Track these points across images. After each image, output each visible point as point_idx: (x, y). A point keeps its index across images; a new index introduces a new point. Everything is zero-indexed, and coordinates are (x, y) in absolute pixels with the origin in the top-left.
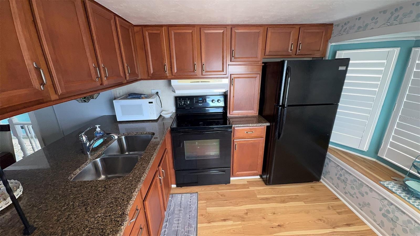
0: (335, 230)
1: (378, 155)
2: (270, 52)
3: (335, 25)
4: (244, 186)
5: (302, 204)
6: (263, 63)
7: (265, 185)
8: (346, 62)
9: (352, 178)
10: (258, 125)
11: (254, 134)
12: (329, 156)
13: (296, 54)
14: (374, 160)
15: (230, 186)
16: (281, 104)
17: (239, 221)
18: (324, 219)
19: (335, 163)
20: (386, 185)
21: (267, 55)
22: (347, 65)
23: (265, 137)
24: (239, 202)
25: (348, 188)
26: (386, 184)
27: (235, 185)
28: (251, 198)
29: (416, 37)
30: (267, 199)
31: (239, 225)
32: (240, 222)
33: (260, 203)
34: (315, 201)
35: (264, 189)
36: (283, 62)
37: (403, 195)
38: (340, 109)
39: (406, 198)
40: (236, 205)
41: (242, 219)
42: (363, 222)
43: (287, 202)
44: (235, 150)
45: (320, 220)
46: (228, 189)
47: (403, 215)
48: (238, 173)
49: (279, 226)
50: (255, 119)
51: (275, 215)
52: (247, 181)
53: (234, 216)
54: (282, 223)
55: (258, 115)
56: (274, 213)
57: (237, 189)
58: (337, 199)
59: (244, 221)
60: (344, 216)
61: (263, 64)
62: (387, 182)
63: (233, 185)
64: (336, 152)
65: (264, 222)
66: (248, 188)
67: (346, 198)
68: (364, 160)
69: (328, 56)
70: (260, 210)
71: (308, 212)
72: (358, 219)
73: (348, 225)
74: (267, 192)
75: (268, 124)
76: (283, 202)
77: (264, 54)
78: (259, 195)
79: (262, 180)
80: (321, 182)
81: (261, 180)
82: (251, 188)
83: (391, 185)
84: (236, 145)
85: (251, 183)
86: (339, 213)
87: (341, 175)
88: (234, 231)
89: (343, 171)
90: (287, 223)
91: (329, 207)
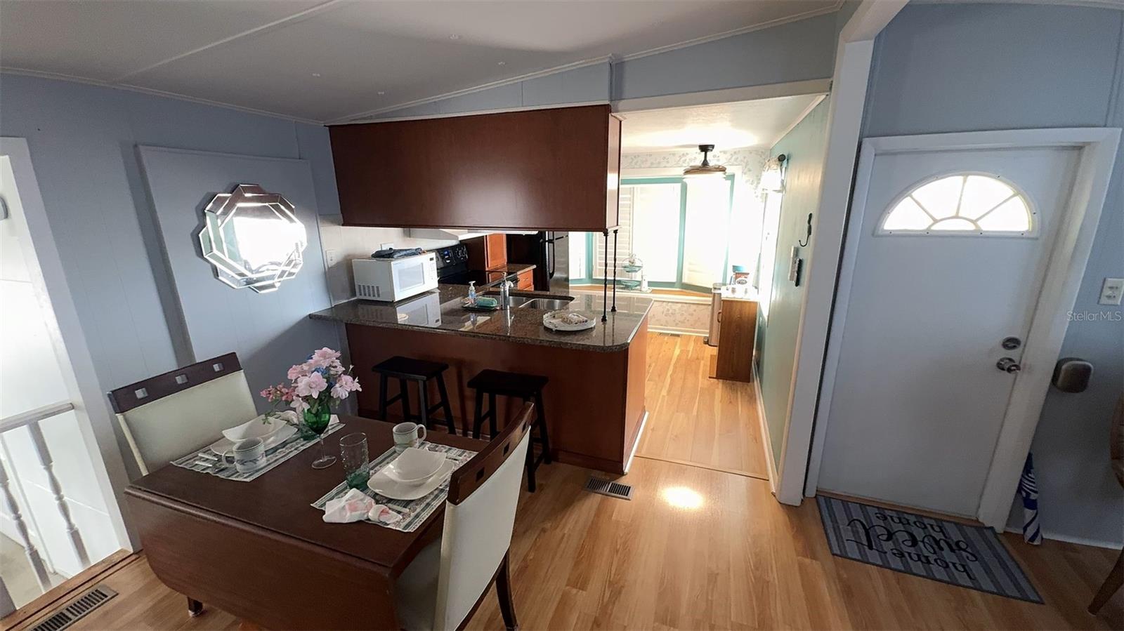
14: (590, 284)
23: (532, 283)
39: (628, 291)
68: (586, 287)
75: (535, 266)
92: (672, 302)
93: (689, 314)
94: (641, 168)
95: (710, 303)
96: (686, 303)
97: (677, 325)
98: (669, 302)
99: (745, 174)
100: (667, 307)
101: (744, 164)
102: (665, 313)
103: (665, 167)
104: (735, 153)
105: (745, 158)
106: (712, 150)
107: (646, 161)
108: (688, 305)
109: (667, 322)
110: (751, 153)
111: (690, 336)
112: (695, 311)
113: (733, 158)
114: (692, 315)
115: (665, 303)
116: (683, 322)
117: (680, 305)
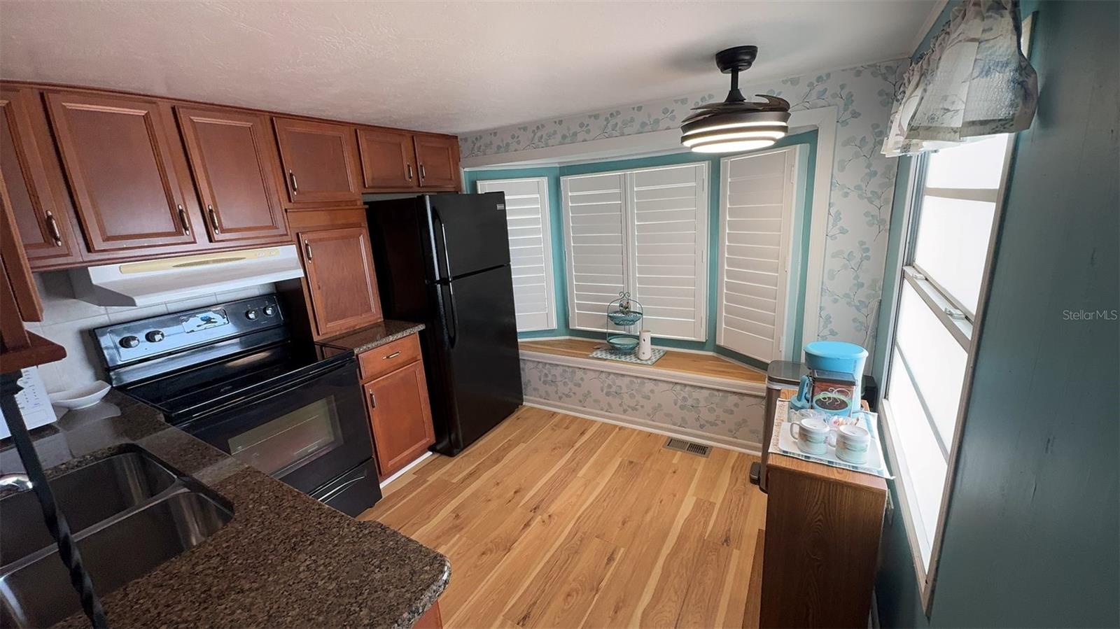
0: (575, 448)
1: (571, 328)
2: (373, 179)
3: (461, 140)
4: (413, 485)
5: (523, 446)
6: (365, 203)
7: (451, 458)
8: (500, 197)
9: (560, 370)
10: (405, 335)
11: (403, 357)
12: (523, 355)
13: (419, 186)
14: (568, 337)
15: (383, 503)
16: (438, 278)
17: (455, 535)
18: (558, 445)
19: (534, 361)
20: (595, 356)
21: (369, 187)
22: (503, 202)
23: (420, 357)
24: (429, 512)
25: (563, 389)
26: (594, 354)
27: (394, 495)
28: (445, 490)
29: (559, 163)
30: (471, 474)
31: (460, 539)
32: (458, 536)
33: (465, 488)
34: (534, 432)
35: (454, 465)
36: (421, 200)
37: (613, 357)
38: (515, 275)
39: (618, 359)
40: (428, 520)
41: (457, 528)
42: (592, 421)
43: (503, 458)
44: (373, 407)
45: (554, 449)
46: (386, 511)
47: (623, 378)
48: (392, 462)
49: (516, 492)
50: (382, 330)
51: (500, 485)
52: (414, 474)
53: (438, 537)
54: (518, 487)
55: (382, 320)
56: (498, 484)
57: (404, 497)
58: (554, 414)
59: (462, 528)
60: (573, 427)
61: (367, 206)
62: (595, 353)
63: (389, 498)
64: (530, 346)
65: (493, 505)
66: (425, 481)
67: (566, 405)
68: (561, 342)
69: (466, 189)
70: (475, 495)
71: (536, 450)
72: (586, 420)
73: (583, 433)
74: (463, 465)
75: (422, 327)
76: (498, 461)
77: (361, 184)
78: (453, 479)
79: (439, 454)
80: (525, 406)
81: (437, 455)
82: (432, 479)
83: (599, 354)
84: (371, 395)
85: (422, 472)
86: (567, 428)
87: (546, 375)
88: (458, 554)
89: (547, 366)
90: (523, 481)
91: (553, 429)
92: (692, 386)
93: (726, 411)
94: (622, 135)
95: (764, 394)
96: (718, 390)
97: (702, 427)
98: (685, 385)
99: (845, 123)
100: (683, 394)
101: (841, 103)
102: (679, 403)
103: (668, 128)
104: (819, 79)
105: (842, 87)
106: (749, 64)
107: (632, 120)
108: (721, 394)
109: (683, 419)
110: (859, 73)
111: (728, 451)
112: (736, 405)
113: (814, 93)
114: (732, 412)
115: (678, 387)
116: (713, 424)
117: (706, 393)
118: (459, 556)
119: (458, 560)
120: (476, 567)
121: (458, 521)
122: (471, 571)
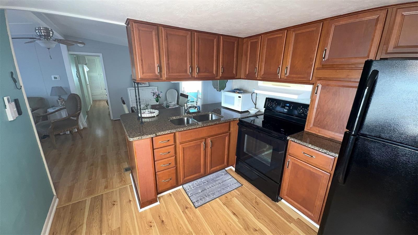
4: (287, 217)
10: (320, 151)
11: (315, 161)
15: (273, 204)
17: (242, 225)
21: (389, 53)
27: (280, 208)
31: (240, 228)
41: (247, 227)
44: (288, 167)
48: (287, 197)
53: (244, 220)
57: (277, 211)
59: (246, 230)
63: (278, 206)
66: (290, 222)
82: (292, 225)
84: (289, 162)
118: (229, 225)
119: (227, 223)
120: (220, 229)
121: (252, 230)
122: (219, 227)
